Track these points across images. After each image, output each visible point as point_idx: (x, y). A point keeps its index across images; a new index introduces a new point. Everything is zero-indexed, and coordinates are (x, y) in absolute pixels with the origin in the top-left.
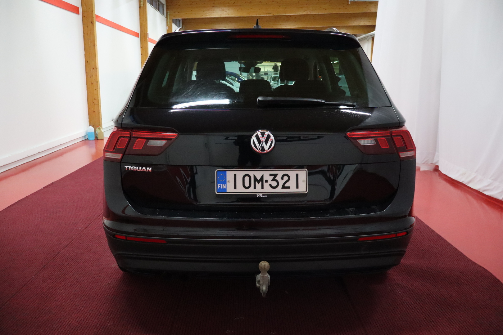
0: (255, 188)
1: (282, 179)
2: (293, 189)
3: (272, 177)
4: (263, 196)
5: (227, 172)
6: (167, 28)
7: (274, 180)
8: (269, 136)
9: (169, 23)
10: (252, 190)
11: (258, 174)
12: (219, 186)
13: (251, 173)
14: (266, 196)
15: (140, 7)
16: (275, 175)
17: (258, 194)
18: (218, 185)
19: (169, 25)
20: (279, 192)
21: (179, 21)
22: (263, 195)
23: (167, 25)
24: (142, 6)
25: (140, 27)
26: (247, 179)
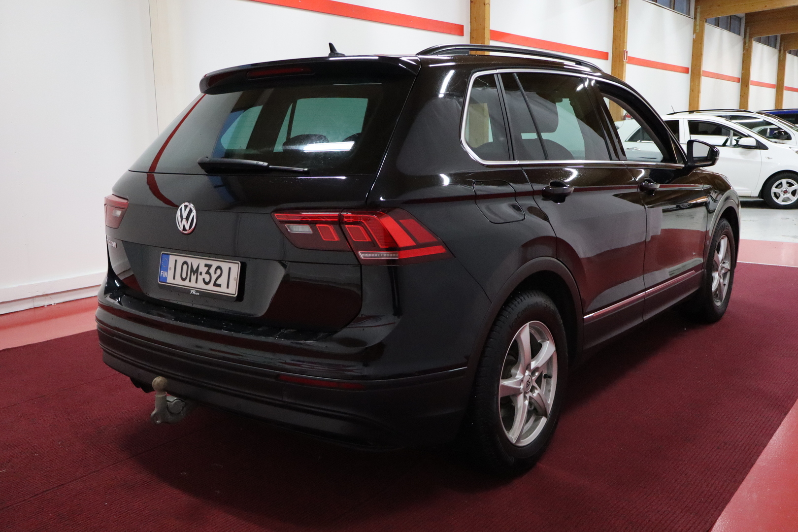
0: (190, 281)
1: (215, 273)
2: (223, 289)
3: (207, 268)
4: (196, 294)
5: (170, 256)
6: (695, 37)
7: (208, 273)
8: (191, 211)
9: (698, 27)
10: (186, 283)
11: (195, 262)
12: (161, 274)
13: (189, 260)
14: (198, 294)
15: (615, 8)
16: (209, 266)
17: (192, 290)
18: (162, 272)
19: (697, 31)
20: (210, 290)
21: (740, 19)
22: (197, 291)
23: (694, 32)
24: (619, 5)
25: (613, 42)
26: (185, 266)
